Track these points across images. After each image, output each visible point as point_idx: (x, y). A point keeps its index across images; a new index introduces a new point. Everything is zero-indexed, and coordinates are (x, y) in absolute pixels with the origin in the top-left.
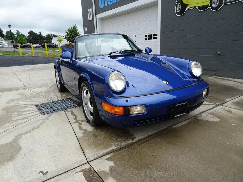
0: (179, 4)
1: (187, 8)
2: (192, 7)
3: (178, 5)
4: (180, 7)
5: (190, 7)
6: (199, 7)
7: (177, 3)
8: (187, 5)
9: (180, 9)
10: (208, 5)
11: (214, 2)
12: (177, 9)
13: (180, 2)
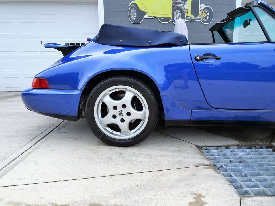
0: (134, 10)
1: (145, 16)
2: (152, 17)
3: (132, 10)
4: (136, 14)
5: (149, 16)
6: (160, 18)
7: (130, 7)
8: (144, 13)
9: (135, 15)
10: (170, 18)
11: (176, 17)
12: (131, 14)
13: (136, 8)
